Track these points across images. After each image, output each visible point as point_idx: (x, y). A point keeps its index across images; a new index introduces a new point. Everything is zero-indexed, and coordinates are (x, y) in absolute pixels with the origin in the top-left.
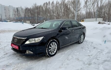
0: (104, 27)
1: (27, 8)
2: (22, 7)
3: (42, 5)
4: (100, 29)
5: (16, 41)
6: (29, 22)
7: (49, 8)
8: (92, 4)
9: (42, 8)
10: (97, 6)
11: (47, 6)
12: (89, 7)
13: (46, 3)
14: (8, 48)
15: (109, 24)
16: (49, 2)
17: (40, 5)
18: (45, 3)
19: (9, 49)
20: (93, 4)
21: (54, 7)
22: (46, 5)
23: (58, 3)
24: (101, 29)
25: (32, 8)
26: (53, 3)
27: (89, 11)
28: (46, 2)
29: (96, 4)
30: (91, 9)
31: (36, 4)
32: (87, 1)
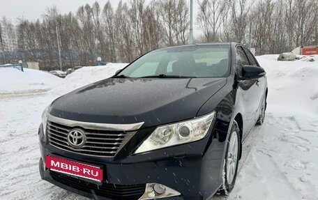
0: (304, 71)
1: (25, 23)
2: (8, 20)
3: (74, 14)
4: (292, 76)
5: (80, 141)
6: (37, 64)
7: (98, 22)
8: (219, 9)
9: (75, 21)
10: (233, 16)
11: (89, 18)
12: (211, 20)
13: (87, 7)
14: (10, 170)
15: (312, 60)
16: (97, 5)
17: (68, 14)
18: (82, 8)
19: (17, 171)
20: (222, 10)
21: (112, 20)
22: (88, 13)
23: (123, 8)
24: (296, 75)
25: (41, 22)
26: (107, 6)
27: (212, 30)
28: (84, 6)
29: (231, 10)
30: (217, 24)
31: (54, 10)
32: (205, 3)
